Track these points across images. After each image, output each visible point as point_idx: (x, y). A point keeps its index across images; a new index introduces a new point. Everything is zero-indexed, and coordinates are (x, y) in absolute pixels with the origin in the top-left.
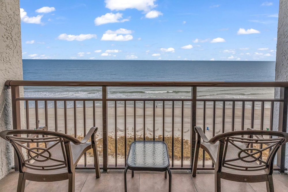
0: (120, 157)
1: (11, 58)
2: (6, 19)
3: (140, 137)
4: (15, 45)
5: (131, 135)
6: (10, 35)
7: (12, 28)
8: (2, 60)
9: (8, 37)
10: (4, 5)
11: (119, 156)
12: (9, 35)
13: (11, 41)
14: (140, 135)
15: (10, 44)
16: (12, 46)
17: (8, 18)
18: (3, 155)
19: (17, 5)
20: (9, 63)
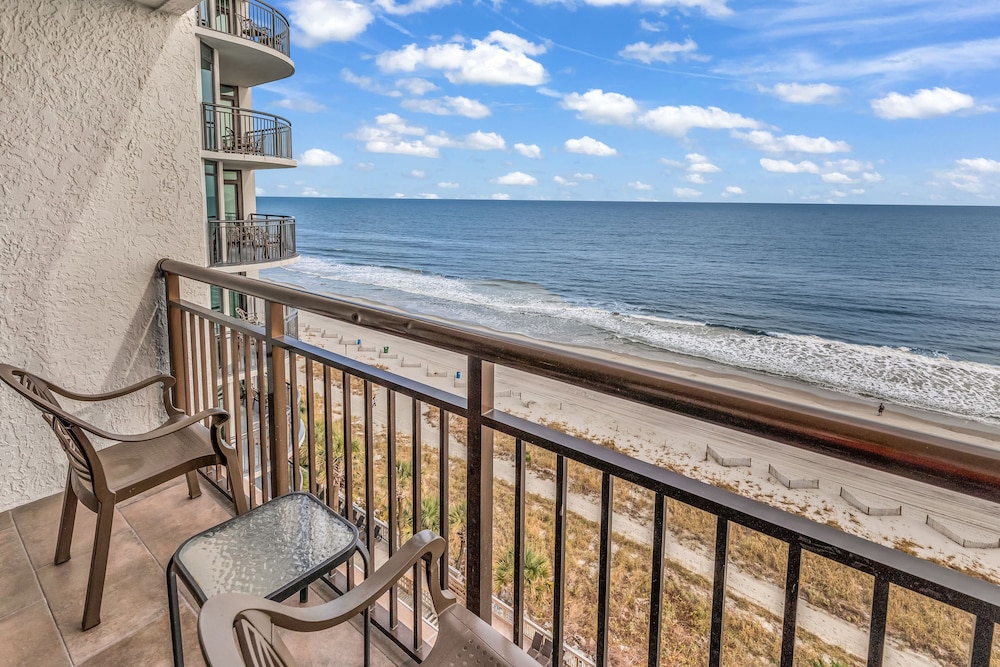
0: (703, 553)
1: (171, 211)
2: (158, 123)
3: (799, 510)
4: (184, 180)
5: (759, 493)
6: (169, 159)
7: (176, 142)
8: (150, 214)
9: (165, 163)
10: (154, 93)
11: (700, 546)
12: (166, 158)
13: (172, 172)
14: (803, 505)
15: (170, 177)
16: (174, 182)
17: (163, 120)
18: (151, 414)
19: (189, 88)
20: (166, 222)
